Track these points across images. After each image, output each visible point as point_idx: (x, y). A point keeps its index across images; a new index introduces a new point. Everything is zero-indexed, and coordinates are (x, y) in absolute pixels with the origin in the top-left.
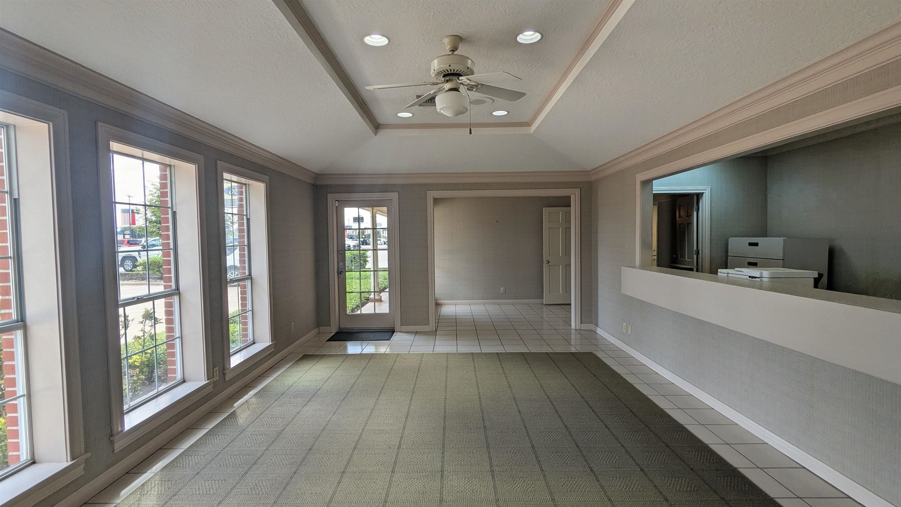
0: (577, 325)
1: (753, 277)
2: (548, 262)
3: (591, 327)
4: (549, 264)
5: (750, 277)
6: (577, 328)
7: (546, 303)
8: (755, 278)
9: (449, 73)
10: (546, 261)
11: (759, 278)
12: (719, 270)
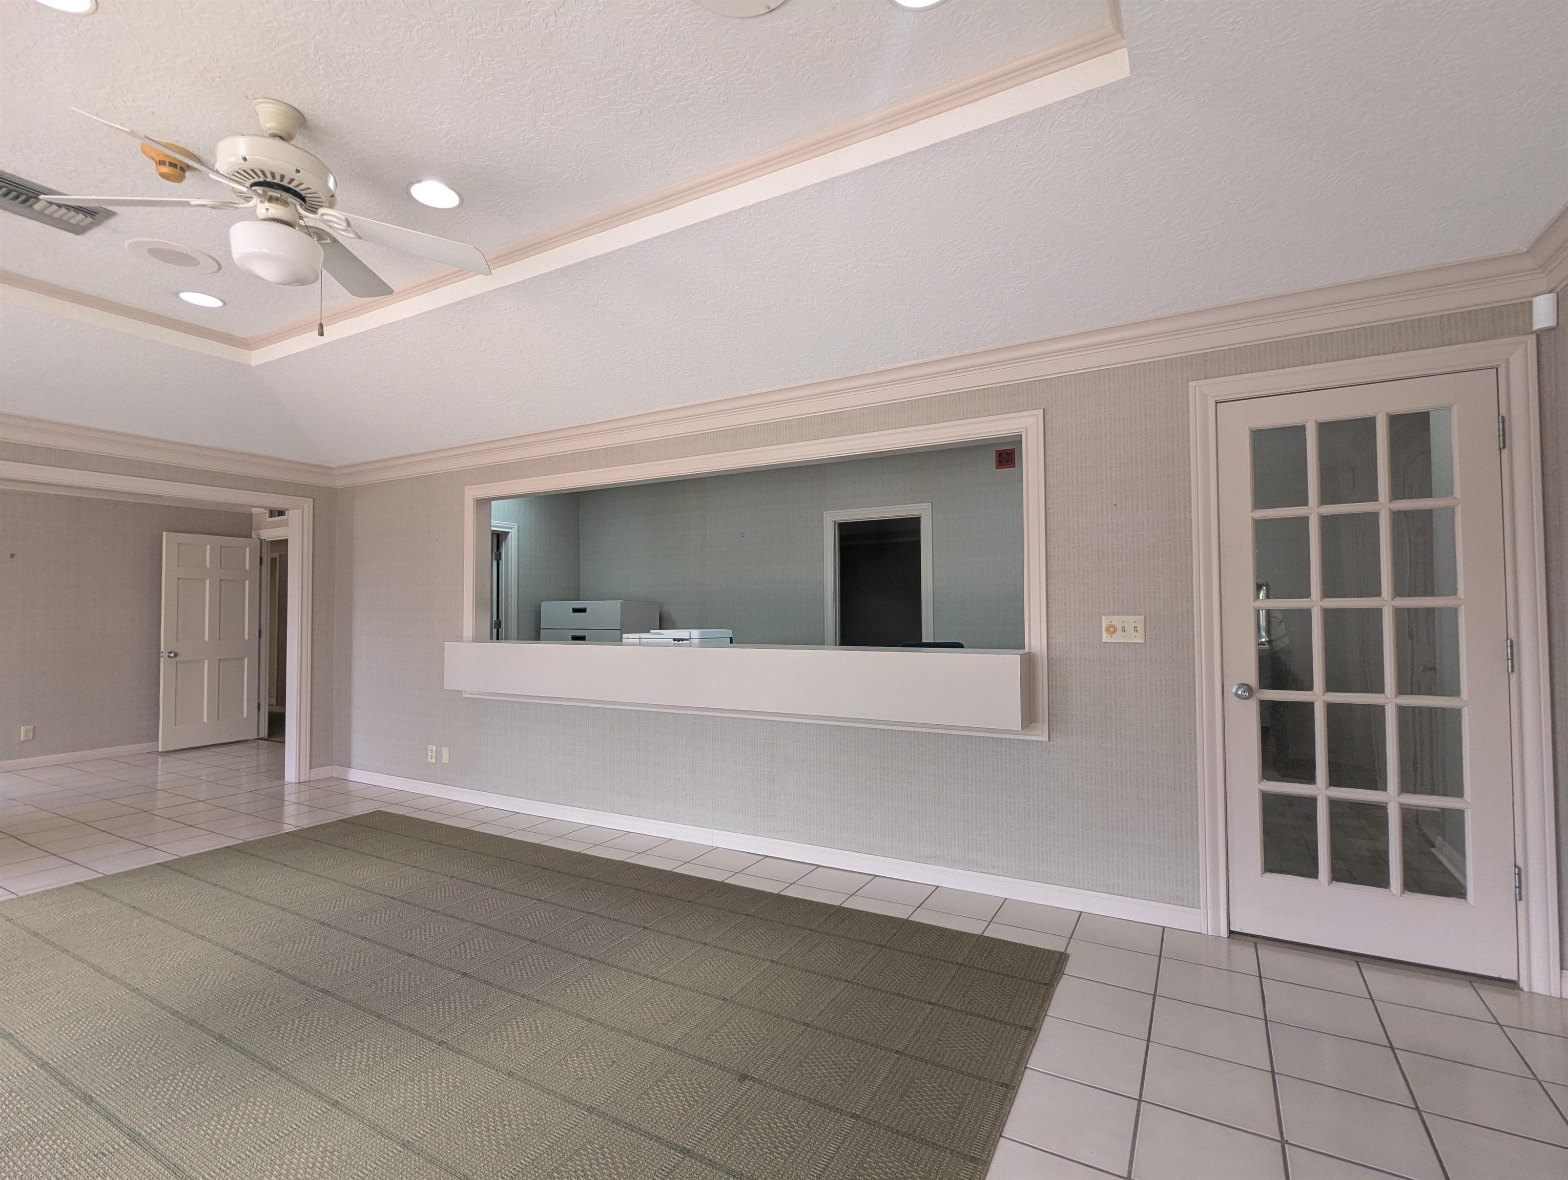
0: (302, 774)
1: (679, 640)
2: (176, 655)
3: (334, 771)
4: (178, 659)
5: (674, 640)
6: (302, 780)
7: (166, 750)
8: (683, 640)
9: (275, 181)
10: (171, 653)
11: (687, 640)
12: (624, 636)
